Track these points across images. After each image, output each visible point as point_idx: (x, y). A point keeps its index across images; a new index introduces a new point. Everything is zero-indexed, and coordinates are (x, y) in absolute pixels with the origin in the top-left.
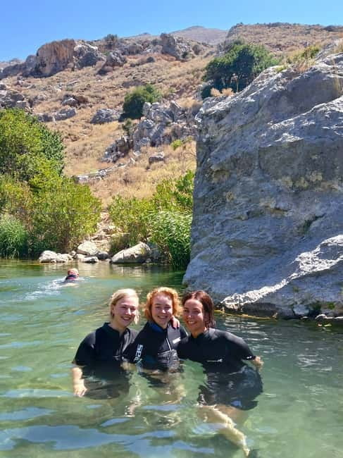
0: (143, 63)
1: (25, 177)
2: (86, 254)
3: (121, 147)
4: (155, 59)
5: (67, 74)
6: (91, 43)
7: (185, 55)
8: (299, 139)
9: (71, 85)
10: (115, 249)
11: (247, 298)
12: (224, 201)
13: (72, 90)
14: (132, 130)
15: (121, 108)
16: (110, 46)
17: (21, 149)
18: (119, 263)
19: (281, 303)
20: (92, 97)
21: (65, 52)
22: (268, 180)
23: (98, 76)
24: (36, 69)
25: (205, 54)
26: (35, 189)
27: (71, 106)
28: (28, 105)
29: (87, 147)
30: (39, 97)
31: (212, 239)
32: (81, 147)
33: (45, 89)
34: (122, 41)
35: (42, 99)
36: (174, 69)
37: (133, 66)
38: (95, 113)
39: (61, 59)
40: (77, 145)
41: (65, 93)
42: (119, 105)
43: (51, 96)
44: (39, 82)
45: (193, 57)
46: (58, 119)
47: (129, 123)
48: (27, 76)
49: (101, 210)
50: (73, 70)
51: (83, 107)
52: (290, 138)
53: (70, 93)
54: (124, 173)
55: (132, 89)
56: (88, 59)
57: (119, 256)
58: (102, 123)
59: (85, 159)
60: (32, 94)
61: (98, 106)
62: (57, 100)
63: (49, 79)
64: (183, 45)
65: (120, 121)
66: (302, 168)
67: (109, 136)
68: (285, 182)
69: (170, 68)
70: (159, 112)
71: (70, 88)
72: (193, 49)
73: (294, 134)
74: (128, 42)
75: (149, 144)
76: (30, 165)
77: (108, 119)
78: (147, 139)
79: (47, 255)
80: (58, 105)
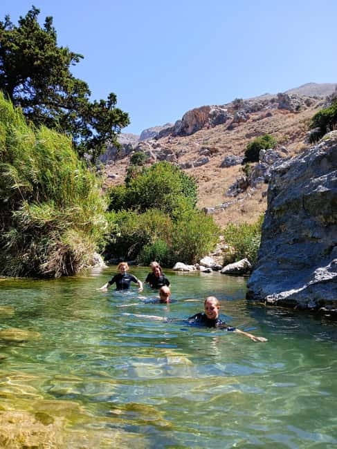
0: (262, 117)
1: (169, 210)
2: (206, 266)
3: (241, 184)
4: (273, 114)
5: (204, 131)
6: (222, 107)
7: (298, 108)
8: (327, 189)
9: (206, 140)
10: (226, 263)
11: (280, 296)
12: (280, 231)
13: (207, 144)
14: (250, 171)
15: (243, 154)
16: (236, 108)
17: (167, 190)
18: (227, 273)
19: (300, 300)
20: (222, 147)
21: (202, 116)
22: (309, 217)
23: (227, 131)
24: (182, 130)
25: (315, 106)
26: (175, 219)
27: (206, 155)
28: (175, 157)
29: (216, 186)
30: (183, 151)
31: (269, 257)
32: (212, 186)
33: (187, 144)
34: (246, 103)
35: (185, 152)
36: (288, 120)
37: (254, 121)
38: (223, 160)
39: (200, 121)
40: (209, 184)
41: (202, 146)
42: (242, 152)
43: (192, 149)
44: (184, 140)
45: (305, 109)
46: (196, 165)
47: (247, 166)
48: (175, 136)
49: (220, 234)
50: (208, 128)
51: (215, 156)
52: (322, 189)
53: (206, 146)
54: (241, 206)
55: (253, 139)
56: (219, 119)
57: (228, 268)
58: (228, 166)
59: (213, 195)
60: (178, 148)
61: (226, 154)
62: (196, 152)
63: (190, 137)
64: (297, 100)
65: (242, 164)
66: (330, 209)
67: (233, 176)
68: (320, 219)
69: (285, 120)
70: (272, 156)
71: (205, 142)
72: (305, 102)
73: (326, 186)
74: (251, 103)
75: (263, 181)
76: (173, 201)
77: (233, 163)
78: (262, 178)
79: (179, 265)
80: (196, 155)
